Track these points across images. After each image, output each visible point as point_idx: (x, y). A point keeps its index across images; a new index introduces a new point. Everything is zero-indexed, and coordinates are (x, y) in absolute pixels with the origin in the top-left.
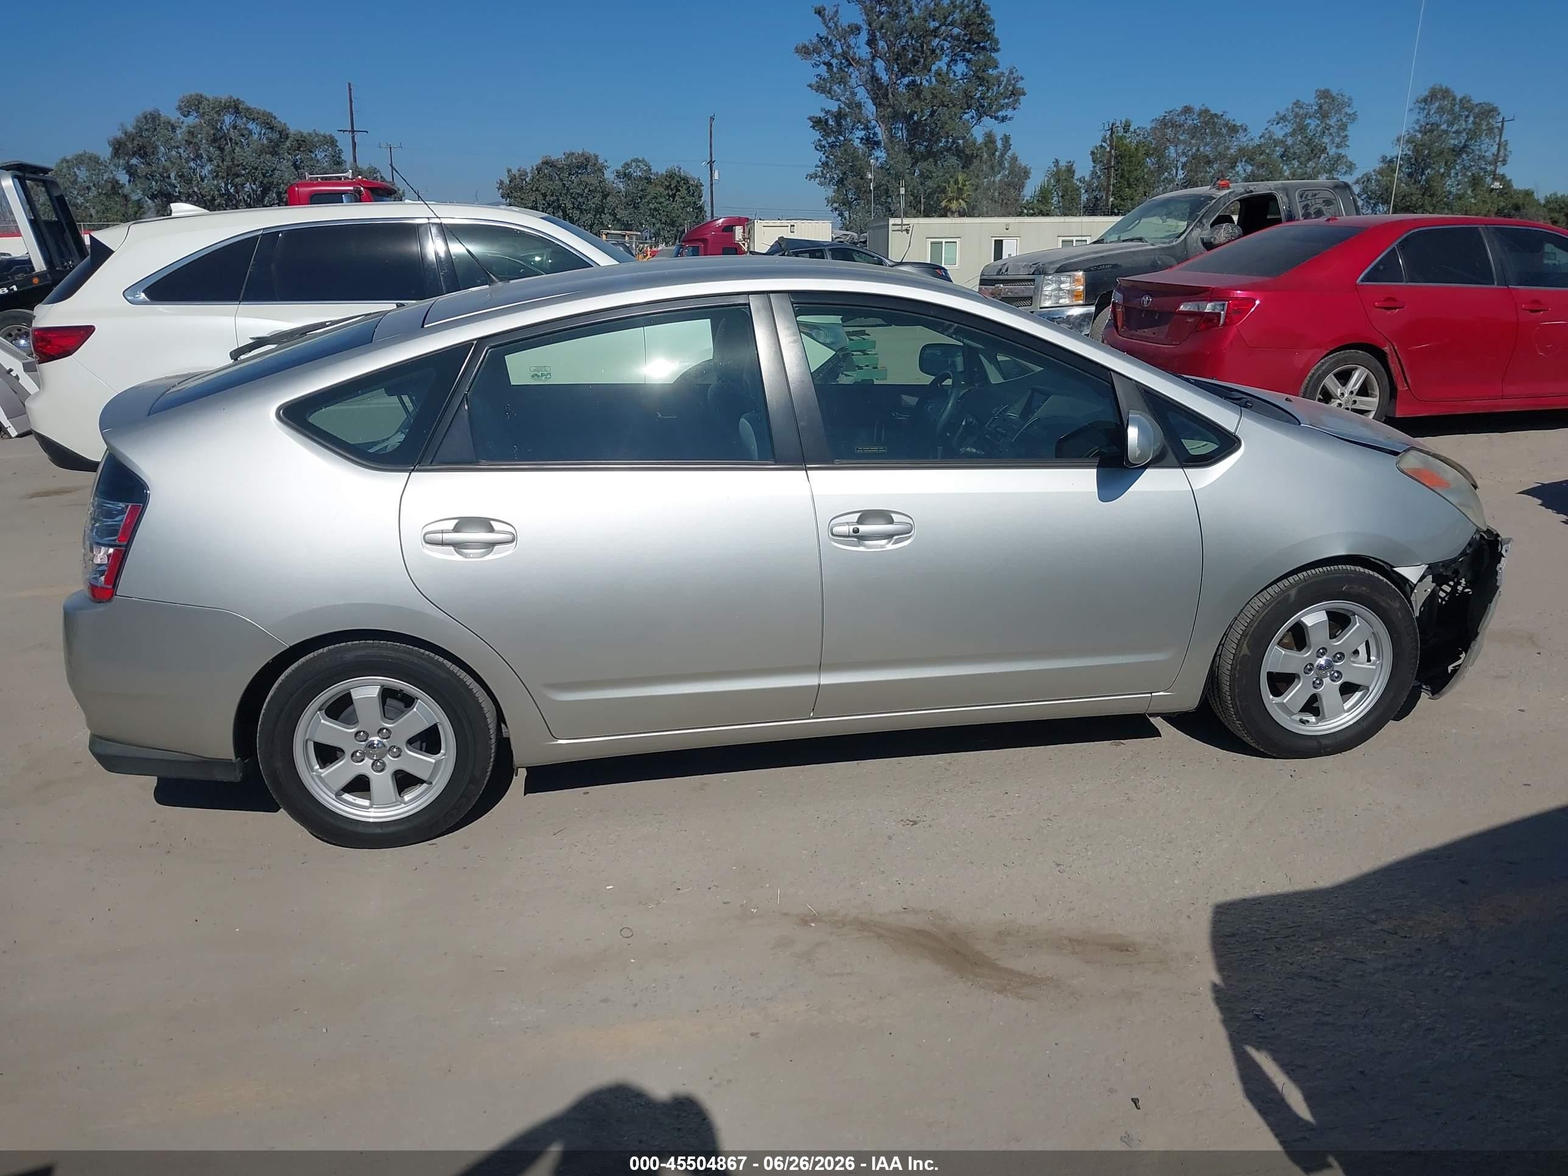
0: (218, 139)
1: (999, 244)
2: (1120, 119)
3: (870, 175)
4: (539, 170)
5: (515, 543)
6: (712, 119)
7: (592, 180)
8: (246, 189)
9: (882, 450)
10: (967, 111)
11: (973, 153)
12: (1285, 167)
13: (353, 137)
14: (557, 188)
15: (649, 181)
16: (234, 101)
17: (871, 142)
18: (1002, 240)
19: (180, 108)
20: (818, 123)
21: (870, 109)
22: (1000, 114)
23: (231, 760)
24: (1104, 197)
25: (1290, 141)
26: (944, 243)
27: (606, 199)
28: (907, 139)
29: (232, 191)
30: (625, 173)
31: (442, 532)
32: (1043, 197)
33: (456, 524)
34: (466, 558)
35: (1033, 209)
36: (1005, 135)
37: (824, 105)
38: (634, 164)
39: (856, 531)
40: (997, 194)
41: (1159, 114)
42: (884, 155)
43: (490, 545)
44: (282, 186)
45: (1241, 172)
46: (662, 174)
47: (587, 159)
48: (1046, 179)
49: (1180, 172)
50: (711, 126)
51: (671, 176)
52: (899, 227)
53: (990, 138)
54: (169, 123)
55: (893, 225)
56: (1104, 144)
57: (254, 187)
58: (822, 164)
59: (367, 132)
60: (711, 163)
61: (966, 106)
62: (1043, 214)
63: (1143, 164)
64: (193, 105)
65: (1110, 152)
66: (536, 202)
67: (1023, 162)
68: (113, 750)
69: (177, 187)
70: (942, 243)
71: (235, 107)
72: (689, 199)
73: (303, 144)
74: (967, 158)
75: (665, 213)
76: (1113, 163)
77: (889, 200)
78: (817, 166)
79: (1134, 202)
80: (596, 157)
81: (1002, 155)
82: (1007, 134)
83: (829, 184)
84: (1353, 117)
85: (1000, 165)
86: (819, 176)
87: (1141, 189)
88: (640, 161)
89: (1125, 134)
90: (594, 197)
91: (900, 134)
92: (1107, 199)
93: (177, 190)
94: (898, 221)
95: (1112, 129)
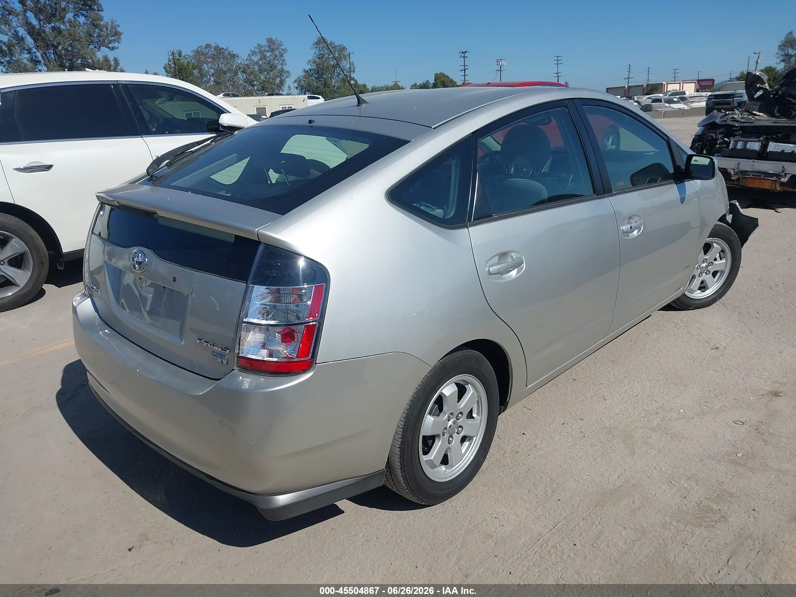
2: (176, 49)
10: (91, 43)
12: (261, 75)
17: (35, 62)
21: (30, 41)
22: (111, 45)
23: (383, 470)
25: (261, 63)
36: (115, 57)
41: (195, 47)
45: (241, 77)
49: (212, 78)
53: (107, 59)
56: (170, 63)
61: (90, 41)
63: (192, 73)
65: (174, 67)
82: (116, 57)
84: (285, 50)
89: (180, 58)
91: (53, 56)
95: (173, 54)
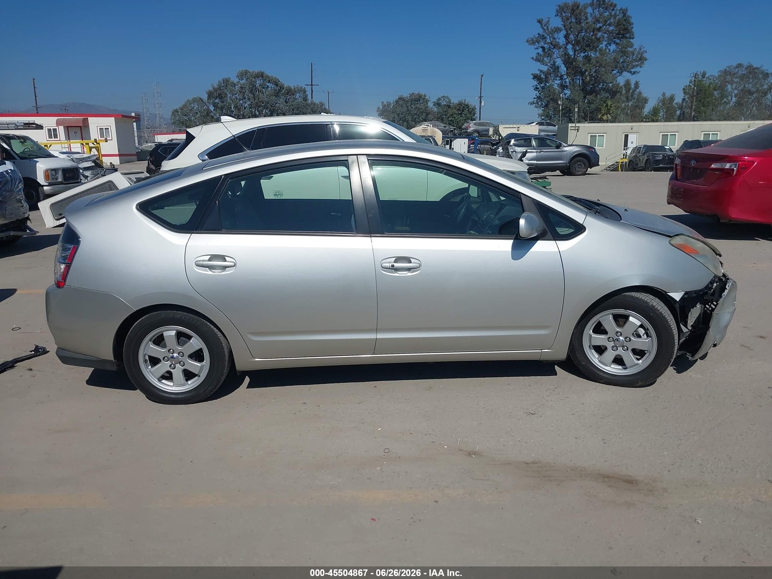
0: (253, 89)
1: (626, 137)
2: (700, 70)
3: (560, 102)
4: (397, 102)
5: (235, 267)
6: (482, 76)
7: (422, 106)
8: (263, 113)
9: (407, 228)
10: (614, 69)
11: (617, 90)
13: (312, 88)
14: (404, 111)
15: (449, 107)
16: (262, 72)
17: (563, 87)
18: (628, 135)
19: (238, 76)
20: (535, 77)
21: (563, 69)
22: (633, 70)
23: (112, 360)
24: (689, 112)
26: (597, 136)
27: (428, 116)
28: (582, 84)
29: (257, 113)
30: (438, 103)
31: (203, 261)
32: (655, 113)
33: (210, 258)
34: (214, 273)
35: (649, 119)
36: (635, 81)
37: (538, 68)
38: (442, 98)
39: (393, 266)
40: (629, 111)
41: (723, 67)
42: (569, 92)
43: (225, 268)
44: (279, 111)
46: (456, 103)
47: (420, 97)
48: (657, 103)
50: (481, 79)
51: (460, 104)
52: (574, 128)
53: (628, 83)
54: (233, 83)
55: (571, 127)
56: (691, 84)
57: (267, 111)
58: (537, 97)
59: (318, 85)
60: (481, 97)
61: (614, 67)
62: (653, 121)
63: (713, 94)
64: (243, 74)
65: (694, 88)
66: (394, 118)
67: (644, 95)
68: (66, 354)
69: (234, 112)
70: (596, 136)
71: (261, 75)
72: (468, 115)
73: (289, 92)
74: (614, 93)
75: (456, 123)
76: (695, 94)
77: (571, 115)
78: (534, 98)
79: (706, 114)
80: (425, 96)
81: (633, 92)
82: (637, 81)
83: (540, 107)
85: (632, 96)
86: (535, 103)
87: (711, 108)
88: (446, 97)
89: (703, 79)
90: (422, 115)
91: (578, 81)
92: (691, 113)
93: (234, 113)
94: (573, 125)
95: (695, 76)
